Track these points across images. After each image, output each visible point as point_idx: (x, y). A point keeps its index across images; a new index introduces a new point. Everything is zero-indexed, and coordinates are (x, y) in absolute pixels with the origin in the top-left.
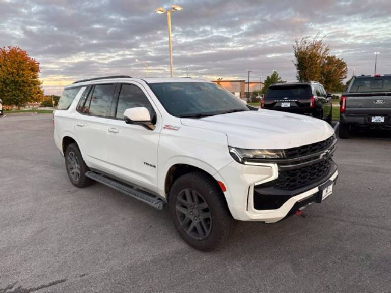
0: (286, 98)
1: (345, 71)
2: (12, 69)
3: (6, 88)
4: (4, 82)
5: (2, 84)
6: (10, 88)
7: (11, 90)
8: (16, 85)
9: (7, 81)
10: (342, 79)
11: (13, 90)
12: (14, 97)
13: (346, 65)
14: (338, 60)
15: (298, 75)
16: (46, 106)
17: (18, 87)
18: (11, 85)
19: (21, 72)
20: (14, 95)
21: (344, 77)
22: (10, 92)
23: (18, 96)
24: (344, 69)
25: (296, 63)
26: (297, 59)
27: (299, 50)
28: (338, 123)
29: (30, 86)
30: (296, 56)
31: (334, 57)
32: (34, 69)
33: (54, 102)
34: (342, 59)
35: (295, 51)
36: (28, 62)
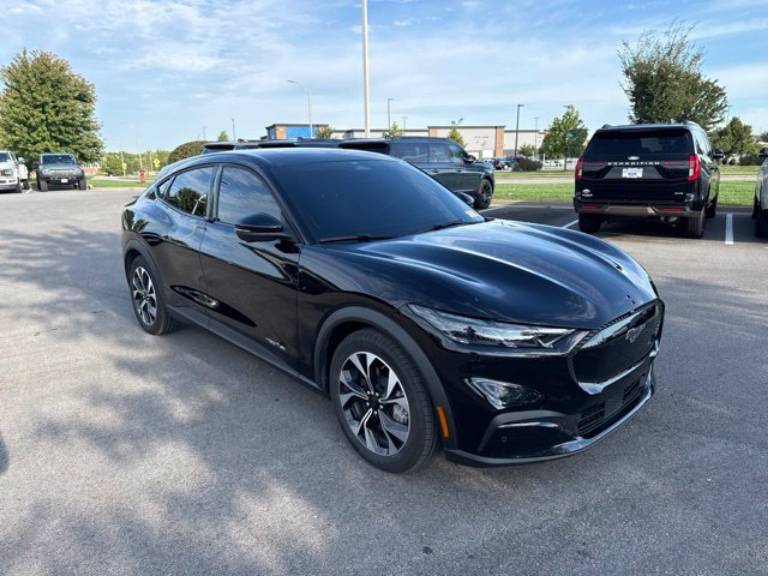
0: (633, 158)
1: (720, 108)
2: (42, 96)
3: (29, 134)
4: (26, 124)
5: (22, 125)
6: (38, 136)
7: (39, 139)
8: (49, 130)
9: (31, 119)
10: (713, 123)
11: (43, 140)
13: (724, 94)
14: (708, 83)
15: (632, 113)
16: (109, 173)
17: (54, 135)
18: (40, 129)
19: (60, 103)
21: (718, 119)
22: (39, 144)
24: (719, 102)
25: (626, 88)
26: (629, 79)
27: (635, 60)
28: (730, 216)
29: (77, 132)
30: (627, 73)
31: (699, 77)
32: (85, 96)
33: (124, 166)
34: (716, 81)
35: (624, 63)
36: (73, 83)
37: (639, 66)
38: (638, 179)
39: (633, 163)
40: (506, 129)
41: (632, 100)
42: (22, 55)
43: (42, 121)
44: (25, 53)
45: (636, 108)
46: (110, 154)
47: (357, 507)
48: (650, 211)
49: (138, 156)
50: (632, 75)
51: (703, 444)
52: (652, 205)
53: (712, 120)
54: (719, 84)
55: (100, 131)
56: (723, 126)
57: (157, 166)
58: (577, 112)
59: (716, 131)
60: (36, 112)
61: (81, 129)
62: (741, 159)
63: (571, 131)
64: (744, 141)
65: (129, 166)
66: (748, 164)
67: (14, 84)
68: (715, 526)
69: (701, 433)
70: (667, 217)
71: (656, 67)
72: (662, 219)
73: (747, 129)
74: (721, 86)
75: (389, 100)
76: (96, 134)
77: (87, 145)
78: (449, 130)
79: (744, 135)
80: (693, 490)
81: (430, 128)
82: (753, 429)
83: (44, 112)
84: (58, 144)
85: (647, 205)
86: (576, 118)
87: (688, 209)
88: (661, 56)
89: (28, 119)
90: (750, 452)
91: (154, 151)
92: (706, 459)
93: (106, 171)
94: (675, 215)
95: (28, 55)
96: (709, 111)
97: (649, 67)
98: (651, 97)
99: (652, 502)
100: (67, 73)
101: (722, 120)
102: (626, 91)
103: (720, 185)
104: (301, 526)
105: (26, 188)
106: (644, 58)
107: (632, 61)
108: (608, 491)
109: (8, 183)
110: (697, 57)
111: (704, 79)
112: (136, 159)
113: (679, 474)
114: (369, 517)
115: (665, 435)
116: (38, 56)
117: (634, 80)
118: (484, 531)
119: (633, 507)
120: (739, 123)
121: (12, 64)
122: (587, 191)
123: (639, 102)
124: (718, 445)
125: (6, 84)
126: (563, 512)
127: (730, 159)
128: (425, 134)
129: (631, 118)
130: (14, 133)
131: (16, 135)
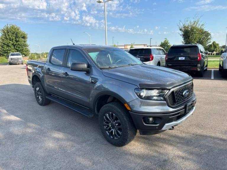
1: (209, 39)
2: (12, 37)
5: (7, 45)
6: (11, 48)
8: (14, 47)
13: (210, 35)
14: (206, 32)
18: (11, 46)
19: (18, 39)
25: (181, 34)
26: (181, 32)
28: (213, 71)
31: (203, 30)
32: (25, 37)
36: (21, 33)
40: (147, 45)
41: (183, 37)
42: (7, 26)
43: (12, 44)
44: (7, 25)
45: (184, 39)
46: (32, 53)
49: (40, 54)
50: (182, 30)
53: (207, 42)
54: (209, 32)
55: (29, 47)
56: (211, 43)
57: (45, 57)
58: (168, 40)
59: (208, 45)
61: (23, 46)
62: (216, 53)
63: (167, 46)
64: (217, 48)
65: (37, 57)
66: (218, 55)
67: (4, 34)
71: (190, 27)
73: (218, 45)
74: (210, 33)
75: (113, 37)
77: (25, 51)
78: (131, 46)
80: (201, 153)
81: (125, 45)
83: (13, 42)
84: (16, 50)
86: (168, 42)
88: (192, 24)
89: (8, 43)
91: (45, 52)
93: (31, 58)
95: (8, 26)
96: (206, 39)
98: (189, 36)
100: (20, 30)
101: (210, 42)
103: (208, 62)
106: (186, 25)
107: (182, 26)
112: (39, 55)
116: (11, 26)
117: (183, 32)
120: (215, 43)
121: (4, 28)
125: (2, 34)
127: (213, 53)
128: (123, 47)
129: (183, 42)
130: (4, 48)
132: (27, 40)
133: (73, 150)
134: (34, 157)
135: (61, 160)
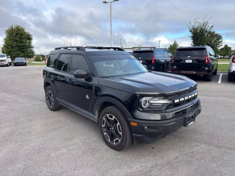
0: (189, 57)
1: (221, 42)
2: (17, 38)
3: (13, 49)
4: (12, 46)
5: (11, 47)
6: (15, 50)
7: (16, 51)
8: (19, 48)
9: (14, 45)
10: (219, 46)
11: (17, 51)
12: (17, 55)
13: (222, 38)
14: (217, 34)
15: (192, 43)
16: (37, 61)
17: (20, 49)
18: (16, 48)
19: (22, 40)
20: (18, 54)
21: (220, 45)
22: (16, 52)
23: (20, 54)
24: (220, 40)
25: (191, 36)
26: (191, 33)
27: (193, 27)
28: (221, 75)
29: (27, 48)
30: (190, 31)
31: (214, 33)
32: (30, 38)
33: (41, 59)
34: (219, 34)
35: (189, 28)
36: (26, 34)
37: (194, 29)
38: (191, 63)
39: (189, 58)
41: (192, 39)
42: (11, 26)
43: (16, 45)
44: (12, 25)
45: (193, 41)
46: (37, 55)
47: (86, 164)
48: (194, 73)
49: (45, 56)
50: (192, 32)
51: (198, 145)
52: (195, 71)
55: (34, 48)
58: (177, 43)
60: (15, 43)
62: (228, 57)
64: (229, 52)
67: (9, 35)
68: (197, 172)
69: (198, 142)
70: (200, 75)
71: (199, 29)
72: (198, 75)
73: (230, 48)
74: (221, 35)
76: (32, 49)
77: (29, 52)
78: (138, 48)
79: (229, 50)
80: (192, 160)
81: (133, 48)
82: (215, 141)
83: (17, 43)
84: (21, 52)
85: (193, 71)
86: (177, 45)
87: (206, 72)
88: (201, 26)
89: (12, 45)
90: (213, 148)
92: (198, 150)
93: (36, 60)
94: (202, 74)
96: (217, 43)
97: (197, 29)
98: (198, 38)
99: (178, 164)
100: (24, 31)
101: (222, 45)
102: (190, 37)
103: (218, 65)
104: (66, 169)
105: (10, 65)
106: (196, 26)
107: (192, 28)
108: (165, 160)
109: (5, 64)
110: (212, 27)
111: (216, 33)
113: (188, 155)
114: (88, 167)
115: (187, 142)
116: (16, 26)
117: (193, 33)
118: (123, 172)
119: (172, 165)
120: (228, 46)
121: (8, 29)
122: (175, 66)
123: (194, 40)
124: (203, 146)
125: (7, 35)
126: (149, 166)
129: (192, 45)
130: (8, 49)
131: (9, 49)
132: (32, 41)
133: (58, 153)
134: (16, 160)
135: (42, 164)
